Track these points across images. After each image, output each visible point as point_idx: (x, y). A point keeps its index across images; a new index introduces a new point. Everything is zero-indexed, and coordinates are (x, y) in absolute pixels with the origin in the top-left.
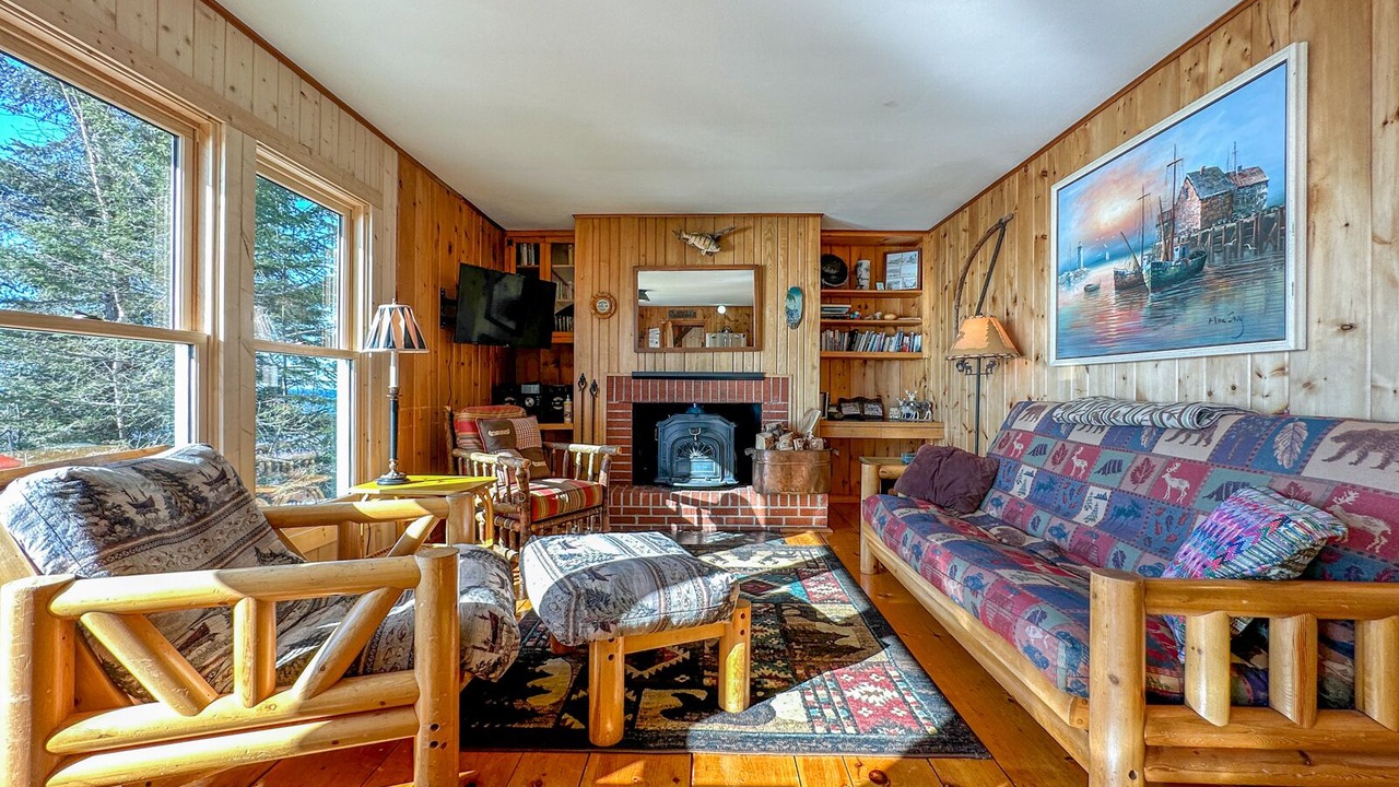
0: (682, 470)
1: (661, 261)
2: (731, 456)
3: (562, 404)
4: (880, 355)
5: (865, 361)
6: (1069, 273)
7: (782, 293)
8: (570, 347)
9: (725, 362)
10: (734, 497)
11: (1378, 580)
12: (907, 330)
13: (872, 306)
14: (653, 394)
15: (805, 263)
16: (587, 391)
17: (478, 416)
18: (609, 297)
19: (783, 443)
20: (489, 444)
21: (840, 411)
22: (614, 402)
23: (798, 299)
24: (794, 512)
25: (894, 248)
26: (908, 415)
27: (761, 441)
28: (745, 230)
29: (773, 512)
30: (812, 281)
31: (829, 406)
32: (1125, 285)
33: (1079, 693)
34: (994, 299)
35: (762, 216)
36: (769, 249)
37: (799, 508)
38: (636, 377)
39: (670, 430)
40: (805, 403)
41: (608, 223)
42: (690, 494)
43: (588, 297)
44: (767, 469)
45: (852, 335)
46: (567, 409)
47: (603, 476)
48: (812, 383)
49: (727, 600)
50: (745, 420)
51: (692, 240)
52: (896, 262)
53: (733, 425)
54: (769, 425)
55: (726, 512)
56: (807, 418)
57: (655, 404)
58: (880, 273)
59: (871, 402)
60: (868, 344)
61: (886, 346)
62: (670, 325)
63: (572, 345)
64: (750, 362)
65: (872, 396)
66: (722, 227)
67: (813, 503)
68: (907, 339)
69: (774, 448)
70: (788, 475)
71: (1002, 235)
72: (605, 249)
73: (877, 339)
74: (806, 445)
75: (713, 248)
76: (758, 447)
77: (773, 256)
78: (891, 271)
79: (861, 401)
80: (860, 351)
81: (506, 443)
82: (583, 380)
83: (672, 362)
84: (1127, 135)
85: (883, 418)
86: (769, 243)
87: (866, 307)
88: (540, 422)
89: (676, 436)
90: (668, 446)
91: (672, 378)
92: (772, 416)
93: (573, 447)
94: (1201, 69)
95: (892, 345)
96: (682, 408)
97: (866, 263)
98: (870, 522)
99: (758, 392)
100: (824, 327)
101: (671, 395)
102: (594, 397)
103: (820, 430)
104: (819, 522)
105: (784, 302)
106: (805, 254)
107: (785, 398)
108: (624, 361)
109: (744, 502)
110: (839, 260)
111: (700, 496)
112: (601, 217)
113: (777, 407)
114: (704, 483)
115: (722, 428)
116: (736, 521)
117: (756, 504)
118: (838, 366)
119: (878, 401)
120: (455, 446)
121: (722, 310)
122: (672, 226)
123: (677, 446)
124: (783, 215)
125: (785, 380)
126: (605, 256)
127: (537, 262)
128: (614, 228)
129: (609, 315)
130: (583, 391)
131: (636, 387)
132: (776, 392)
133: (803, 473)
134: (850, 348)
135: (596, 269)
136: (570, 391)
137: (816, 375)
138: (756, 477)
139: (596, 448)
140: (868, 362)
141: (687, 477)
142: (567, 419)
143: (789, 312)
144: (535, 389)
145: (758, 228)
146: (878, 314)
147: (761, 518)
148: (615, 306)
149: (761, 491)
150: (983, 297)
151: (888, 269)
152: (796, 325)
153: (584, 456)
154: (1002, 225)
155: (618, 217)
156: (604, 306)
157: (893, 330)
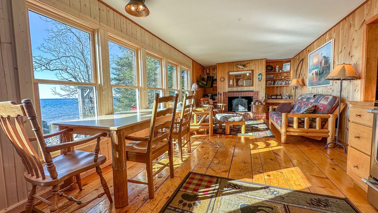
0: (237, 109)
1: (233, 71)
2: (247, 106)
3: (215, 97)
4: (281, 86)
5: (277, 87)
6: (310, 71)
7: (257, 75)
8: (216, 87)
9: (245, 89)
10: (247, 113)
11: (321, 114)
12: (288, 80)
13: (279, 75)
14: (231, 95)
15: (262, 68)
16: (220, 95)
17: (204, 99)
18: (223, 78)
19: (257, 104)
20: (206, 103)
21: (271, 97)
22: (224, 97)
23: (261, 76)
24: (259, 116)
25: (285, 62)
26: (287, 98)
27: (252, 103)
28: (249, 63)
29: (255, 116)
30: (264, 71)
31: (269, 96)
32: (316, 74)
33: (281, 126)
34: (302, 74)
35: (253, 60)
36: (254, 67)
37: (260, 115)
38: (228, 92)
39: (235, 101)
40: (262, 96)
41: (223, 64)
42: (239, 113)
43: (219, 78)
44: (253, 108)
45: (274, 82)
46: (216, 98)
47: (223, 109)
48: (263, 92)
49: (242, 119)
50: (249, 100)
51: (239, 66)
52: (285, 65)
53: (247, 100)
54: (254, 100)
55: (246, 116)
56: (262, 99)
57: (232, 97)
58: (281, 68)
59: (279, 95)
60: (278, 83)
61: (282, 84)
62: (235, 79)
63: (217, 86)
64: (251, 88)
65: (279, 94)
66: (245, 63)
67: (263, 115)
68: (287, 82)
69: (255, 104)
70: (258, 109)
71: (303, 62)
72: (222, 69)
73: (280, 82)
74: (262, 104)
75: (243, 68)
76: (252, 104)
77: (255, 68)
78: (284, 67)
79: (276, 95)
80: (276, 85)
81: (208, 103)
82: (219, 93)
83: (235, 89)
84: (318, 47)
85: (282, 99)
86: (254, 65)
87: (278, 75)
88: (213, 100)
89: (236, 103)
90: (235, 104)
91: (235, 92)
92: (255, 99)
93: (218, 104)
94: (326, 38)
95: (284, 83)
96: (237, 97)
97: (277, 66)
98: (271, 118)
99: (252, 94)
100: (267, 81)
101: (235, 95)
102: (221, 96)
103: (265, 101)
104: (264, 118)
105: (257, 76)
106: (262, 67)
107: (258, 95)
108: (226, 89)
109: (249, 114)
110: (271, 66)
111: (241, 113)
112: (221, 63)
113: (256, 97)
114: (241, 111)
115: (245, 101)
116: (247, 118)
117: (251, 114)
118: (271, 88)
119: (281, 95)
120: (200, 104)
121: (248, 74)
122: (235, 64)
123: (236, 104)
124: (257, 59)
125: (258, 92)
126: (222, 70)
127: (210, 72)
128: (224, 65)
129: (223, 81)
130: (219, 95)
131: (229, 94)
132: (256, 94)
133: (261, 109)
134: (273, 85)
135: (221, 73)
136: (216, 95)
137: (264, 90)
138: (251, 110)
139: (222, 104)
140: (278, 87)
141: (238, 110)
142: (216, 100)
143: (259, 78)
144: (210, 95)
145: (252, 62)
146: (280, 77)
147: (252, 117)
148: (224, 79)
149: (252, 112)
150: (300, 74)
151: (283, 67)
152: (260, 81)
153: (220, 106)
154: (303, 60)
155: (225, 63)
156: (222, 79)
157: (284, 80)
